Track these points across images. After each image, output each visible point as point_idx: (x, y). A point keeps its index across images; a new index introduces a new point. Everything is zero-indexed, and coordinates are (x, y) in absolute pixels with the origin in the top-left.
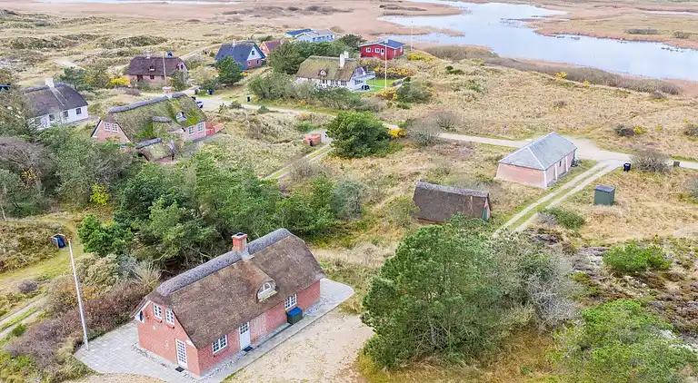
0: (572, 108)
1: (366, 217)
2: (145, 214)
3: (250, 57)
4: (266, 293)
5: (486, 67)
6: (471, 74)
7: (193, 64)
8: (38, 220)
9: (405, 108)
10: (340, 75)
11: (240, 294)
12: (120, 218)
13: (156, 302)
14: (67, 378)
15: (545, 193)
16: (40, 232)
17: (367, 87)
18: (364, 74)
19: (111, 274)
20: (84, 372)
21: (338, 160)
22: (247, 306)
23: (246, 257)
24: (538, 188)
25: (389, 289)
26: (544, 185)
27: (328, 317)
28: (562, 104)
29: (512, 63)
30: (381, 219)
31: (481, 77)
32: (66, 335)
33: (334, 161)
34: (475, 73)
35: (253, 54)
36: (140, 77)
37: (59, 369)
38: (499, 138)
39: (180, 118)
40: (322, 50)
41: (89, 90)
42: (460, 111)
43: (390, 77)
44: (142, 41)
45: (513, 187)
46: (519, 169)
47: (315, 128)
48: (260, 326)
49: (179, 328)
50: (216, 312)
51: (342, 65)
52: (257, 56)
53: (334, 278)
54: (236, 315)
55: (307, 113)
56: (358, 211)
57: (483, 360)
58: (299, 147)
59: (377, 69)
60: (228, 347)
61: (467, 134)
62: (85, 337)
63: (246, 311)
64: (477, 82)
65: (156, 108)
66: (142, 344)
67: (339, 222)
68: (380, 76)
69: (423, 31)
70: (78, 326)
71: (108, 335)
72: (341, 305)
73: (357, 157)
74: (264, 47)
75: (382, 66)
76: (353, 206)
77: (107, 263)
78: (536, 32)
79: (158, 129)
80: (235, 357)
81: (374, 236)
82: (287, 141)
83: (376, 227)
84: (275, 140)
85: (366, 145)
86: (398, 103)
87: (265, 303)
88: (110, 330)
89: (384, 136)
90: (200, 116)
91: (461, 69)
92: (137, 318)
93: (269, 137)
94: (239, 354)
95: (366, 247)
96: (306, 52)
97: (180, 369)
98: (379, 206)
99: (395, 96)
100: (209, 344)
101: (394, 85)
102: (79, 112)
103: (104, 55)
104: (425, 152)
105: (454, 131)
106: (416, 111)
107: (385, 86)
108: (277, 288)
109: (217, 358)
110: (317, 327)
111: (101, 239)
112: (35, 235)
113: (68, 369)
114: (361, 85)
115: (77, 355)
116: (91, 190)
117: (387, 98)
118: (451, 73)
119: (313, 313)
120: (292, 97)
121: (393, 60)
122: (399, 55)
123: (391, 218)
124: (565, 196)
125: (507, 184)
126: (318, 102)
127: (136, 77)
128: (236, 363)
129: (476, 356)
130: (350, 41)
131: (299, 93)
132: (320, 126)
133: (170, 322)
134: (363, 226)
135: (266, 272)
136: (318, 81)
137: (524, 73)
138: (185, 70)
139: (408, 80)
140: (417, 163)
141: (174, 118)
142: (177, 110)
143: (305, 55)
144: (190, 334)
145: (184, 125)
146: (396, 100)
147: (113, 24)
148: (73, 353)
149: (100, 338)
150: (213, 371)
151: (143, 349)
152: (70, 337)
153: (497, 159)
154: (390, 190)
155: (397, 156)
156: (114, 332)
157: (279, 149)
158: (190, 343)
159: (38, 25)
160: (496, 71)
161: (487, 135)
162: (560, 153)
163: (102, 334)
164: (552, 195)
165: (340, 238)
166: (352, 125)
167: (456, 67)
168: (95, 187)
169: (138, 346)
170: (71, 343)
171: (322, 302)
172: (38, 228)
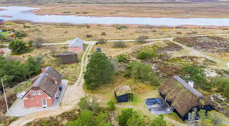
0: (70, 33)
6: (33, 27)
23: (47, 74)
24: (81, 52)
28: (66, 32)
46: (74, 48)
49: (44, 95)
61: (48, 43)
64: (37, 29)
72: (68, 84)
73: (22, 54)
78: (36, 14)
86: (17, 38)
87: (57, 85)
91: (28, 26)
97: (45, 107)
99: (15, 36)
105: (44, 43)
108: (57, 81)
122: (2, 23)
124: (89, 52)
128: (58, 101)
133: (40, 94)
139: (14, 31)
144: (49, 95)
150: (54, 105)
151: (27, 108)
158: (49, 98)
160: (39, 26)
164: (85, 52)
169: (24, 108)
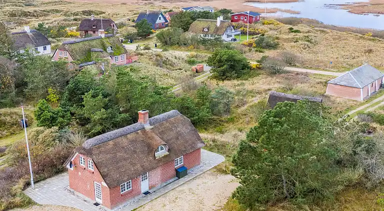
0: (378, 53)
1: (234, 115)
2: (80, 103)
3: (158, 21)
4: (161, 153)
5: (316, 29)
6: (306, 33)
7: (121, 25)
8: (12, 110)
9: (260, 52)
10: (217, 31)
11: (143, 152)
12: (63, 105)
13: (81, 154)
14: (17, 206)
15: (362, 104)
16: (11, 117)
17: (235, 40)
18: (233, 31)
19: (54, 140)
20: (30, 203)
21: (214, 82)
22: (147, 161)
23: (148, 127)
24: (356, 101)
25: (253, 150)
26: (361, 99)
27: (206, 175)
28: (370, 51)
29: (334, 28)
30: (244, 116)
31: (313, 34)
32: (20, 177)
33: (212, 81)
34: (309, 32)
35: (160, 19)
36: (86, 32)
37: (11, 200)
38: (326, 70)
39: (109, 50)
40: (206, 15)
41: (53, 38)
42: (298, 54)
43: (251, 34)
44: (89, 13)
45: (338, 99)
46: (342, 88)
47: (199, 63)
48: (156, 176)
49: (97, 173)
50: (124, 162)
51: (218, 24)
52: (162, 21)
53: (211, 150)
54: (138, 166)
55: (194, 53)
56: (228, 111)
57: (324, 207)
58: (189, 73)
59: (242, 29)
60: (132, 190)
61: (304, 68)
62: (32, 179)
63: (146, 164)
64: (310, 37)
65: (94, 43)
66: (71, 186)
67: (215, 117)
68: (244, 33)
69: (272, 10)
70: (28, 173)
71: (48, 180)
72: (215, 167)
73: (228, 80)
74: (167, 16)
75: (246, 27)
76: (225, 107)
77: (52, 132)
78: (349, 12)
79: (94, 55)
80: (136, 198)
81: (240, 126)
82: (180, 69)
83: (241, 121)
84: (172, 68)
85: (234, 72)
86: (255, 49)
87: (160, 160)
88: (50, 177)
89: (246, 67)
90: (123, 51)
91: (299, 29)
92: (68, 166)
93: (168, 66)
94: (141, 196)
95: (234, 133)
96: (195, 17)
97: (97, 204)
98: (243, 108)
99: (254, 45)
100: (118, 185)
101: (253, 38)
102: (45, 48)
103: (65, 20)
104: (275, 78)
105: (295, 66)
106: (269, 53)
107: (247, 39)
108: (169, 150)
109: (124, 197)
110: (198, 181)
111: (49, 117)
112: (8, 119)
113: (18, 200)
114: (231, 38)
115: (25, 192)
116: (47, 92)
117: (248, 46)
118: (292, 32)
119: (194, 171)
120: (185, 44)
121: (253, 24)
122: (257, 21)
123: (252, 115)
124: (377, 106)
125: (334, 98)
126: (202, 47)
127: (84, 32)
128: (138, 202)
129: (317, 205)
130: (224, 12)
131: (189, 42)
132: (203, 62)
133: (91, 169)
134: (232, 120)
135: (162, 138)
136: (202, 35)
137: (342, 33)
138: (115, 28)
139: (263, 35)
140: (269, 84)
141: (105, 50)
142: (107, 44)
143: (194, 19)
144: (104, 177)
145: (112, 55)
146: (254, 47)
147: (72, 5)
148: (23, 190)
149: (43, 182)
150: (121, 206)
151: (72, 190)
152: (22, 179)
153: (326, 83)
154: (250, 100)
155: (255, 80)
156: (53, 178)
157: (175, 74)
158: (104, 184)
159: (26, 5)
160: (323, 31)
161: (317, 68)
162: (372, 78)
163: (45, 179)
164: (367, 105)
165: (215, 127)
166: (225, 57)
167: (295, 28)
168: (50, 90)
169: (69, 188)
170: (22, 183)
171: (201, 165)
172: (11, 114)
